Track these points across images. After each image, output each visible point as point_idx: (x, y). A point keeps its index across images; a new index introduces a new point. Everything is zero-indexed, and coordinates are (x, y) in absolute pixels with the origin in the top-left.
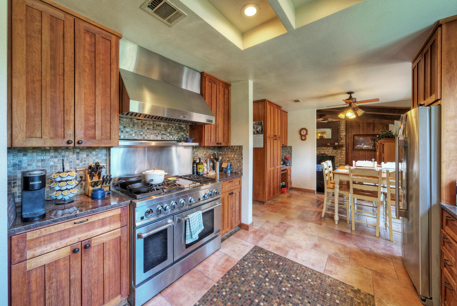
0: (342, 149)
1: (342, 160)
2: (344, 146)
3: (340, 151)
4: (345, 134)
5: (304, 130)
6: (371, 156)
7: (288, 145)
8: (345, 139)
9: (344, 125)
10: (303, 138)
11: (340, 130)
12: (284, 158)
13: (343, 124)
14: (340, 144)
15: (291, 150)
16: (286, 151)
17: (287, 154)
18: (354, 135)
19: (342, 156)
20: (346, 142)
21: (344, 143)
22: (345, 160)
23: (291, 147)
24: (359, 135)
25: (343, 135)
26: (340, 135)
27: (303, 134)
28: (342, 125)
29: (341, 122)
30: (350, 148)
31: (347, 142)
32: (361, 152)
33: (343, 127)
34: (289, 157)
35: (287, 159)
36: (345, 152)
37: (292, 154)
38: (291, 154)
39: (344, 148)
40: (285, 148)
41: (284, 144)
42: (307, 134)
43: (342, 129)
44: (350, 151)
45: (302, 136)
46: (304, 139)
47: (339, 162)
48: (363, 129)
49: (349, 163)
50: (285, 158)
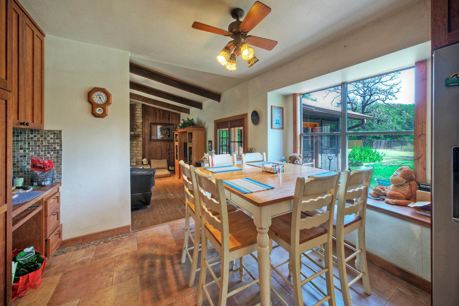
0: (139, 139)
1: (138, 154)
2: (141, 136)
3: (136, 143)
4: (141, 121)
5: (102, 94)
6: (167, 146)
7: (46, 127)
8: (141, 127)
9: (140, 110)
10: (99, 111)
11: (136, 115)
12: (29, 167)
13: (139, 108)
14: (136, 133)
15: (57, 141)
16: (38, 143)
17: (42, 153)
18: (151, 123)
19: (138, 149)
20: (142, 131)
21: (140, 132)
22: (141, 154)
23: (58, 134)
24: (155, 123)
25: (139, 123)
26: (136, 122)
27: (99, 102)
28: (138, 110)
29: (137, 106)
30: (147, 138)
31: (144, 131)
32: (157, 142)
33: (139, 112)
34: (49, 162)
35: (43, 169)
36: (141, 143)
37: (64, 153)
38: (58, 152)
39: (141, 139)
40: (31, 136)
41: (29, 121)
42: (108, 102)
43: (138, 115)
44: (147, 142)
45: (93, 105)
46: (100, 113)
47: (135, 157)
48: (160, 117)
49: (146, 156)
50: (34, 166)
